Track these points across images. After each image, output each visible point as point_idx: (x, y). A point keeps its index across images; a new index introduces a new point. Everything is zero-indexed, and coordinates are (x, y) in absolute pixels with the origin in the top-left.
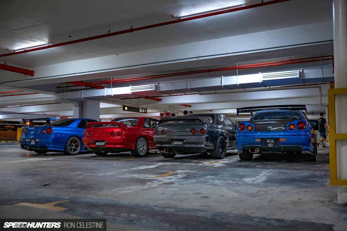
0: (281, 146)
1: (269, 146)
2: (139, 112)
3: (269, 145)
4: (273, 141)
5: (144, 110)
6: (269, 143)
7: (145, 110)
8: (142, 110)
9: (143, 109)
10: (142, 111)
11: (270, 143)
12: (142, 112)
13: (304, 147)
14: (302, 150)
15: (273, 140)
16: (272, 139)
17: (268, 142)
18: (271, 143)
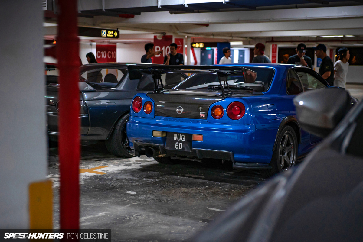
0: (195, 150)
1: (177, 147)
2: (100, 35)
3: (176, 145)
4: (184, 139)
5: (112, 32)
6: (177, 141)
7: (114, 32)
8: (107, 33)
9: (111, 30)
10: (108, 35)
11: (179, 142)
12: (107, 37)
13: (237, 156)
14: (233, 161)
15: (183, 137)
16: (182, 134)
17: (175, 138)
18: (181, 141)
